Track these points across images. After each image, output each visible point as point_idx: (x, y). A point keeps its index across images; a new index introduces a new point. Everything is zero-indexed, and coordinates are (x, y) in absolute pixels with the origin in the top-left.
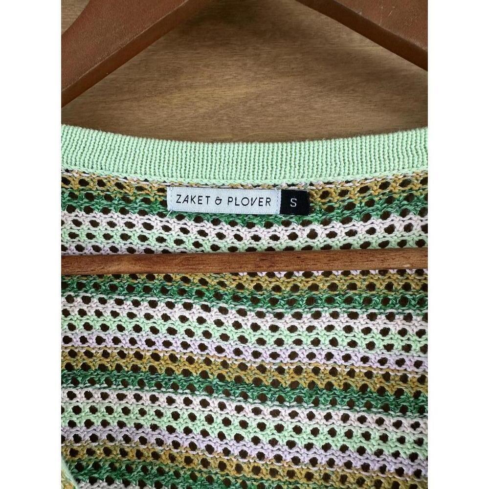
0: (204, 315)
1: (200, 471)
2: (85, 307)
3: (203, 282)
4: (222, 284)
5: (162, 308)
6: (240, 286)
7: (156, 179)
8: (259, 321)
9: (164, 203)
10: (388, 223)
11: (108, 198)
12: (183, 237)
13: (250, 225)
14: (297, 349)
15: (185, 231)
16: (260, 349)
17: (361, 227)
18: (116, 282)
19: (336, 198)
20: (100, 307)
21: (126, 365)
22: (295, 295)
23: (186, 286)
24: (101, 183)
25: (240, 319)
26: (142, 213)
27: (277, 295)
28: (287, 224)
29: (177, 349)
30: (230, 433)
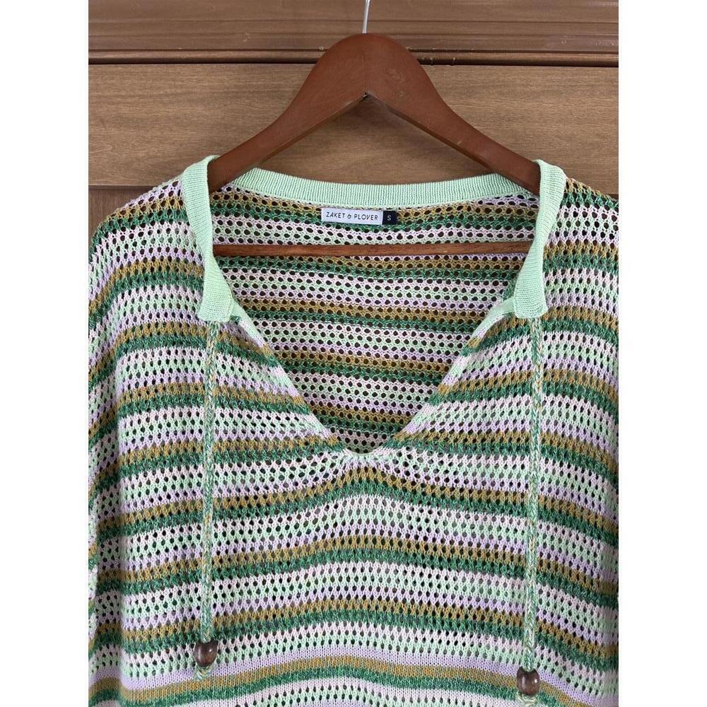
0: (340, 280)
1: (336, 363)
2: (273, 276)
3: (340, 263)
4: (350, 264)
5: (317, 277)
6: (360, 265)
7: (316, 203)
8: (370, 284)
9: (319, 217)
10: (440, 231)
11: (288, 213)
12: (329, 237)
13: (367, 231)
14: (389, 298)
15: (330, 234)
16: (370, 298)
17: (425, 233)
18: (291, 262)
19: (412, 216)
20: (282, 276)
21: (296, 308)
22: (389, 271)
23: (330, 265)
24: (284, 204)
25: (359, 283)
26: (307, 222)
27: (379, 270)
28: (386, 230)
29: (325, 299)
30: (353, 343)
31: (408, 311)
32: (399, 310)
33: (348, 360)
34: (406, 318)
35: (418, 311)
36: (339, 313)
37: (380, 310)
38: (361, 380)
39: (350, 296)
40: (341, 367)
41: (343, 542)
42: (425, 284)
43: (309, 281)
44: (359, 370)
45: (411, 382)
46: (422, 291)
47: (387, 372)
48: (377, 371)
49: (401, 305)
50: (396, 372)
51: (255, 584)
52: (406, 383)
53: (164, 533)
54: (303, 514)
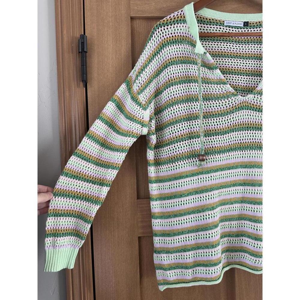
0: (230, 45)
1: (231, 71)
2: (209, 43)
5: (223, 44)
6: (236, 40)
7: (223, 19)
8: (239, 46)
9: (224, 24)
11: (214, 23)
12: (226, 30)
14: (246, 50)
16: (240, 50)
17: (256, 30)
18: (214, 39)
19: (252, 24)
20: (212, 43)
21: (217, 53)
22: (245, 41)
23: (227, 40)
24: (213, 20)
25: (236, 45)
26: (220, 26)
27: (242, 41)
28: (244, 28)
31: (252, 54)
32: (249, 54)
33: (235, 70)
34: (251, 56)
35: (255, 54)
36: (231, 55)
37: (243, 54)
38: (239, 76)
39: (234, 50)
40: (233, 72)
41: (239, 125)
42: (256, 46)
43: (220, 45)
44: (238, 73)
45: (254, 76)
46: (256, 48)
47: (247, 73)
48: (244, 73)
49: (250, 52)
50: (249, 74)
51: (213, 139)
52: (253, 77)
53: (185, 124)
54: (226, 117)
